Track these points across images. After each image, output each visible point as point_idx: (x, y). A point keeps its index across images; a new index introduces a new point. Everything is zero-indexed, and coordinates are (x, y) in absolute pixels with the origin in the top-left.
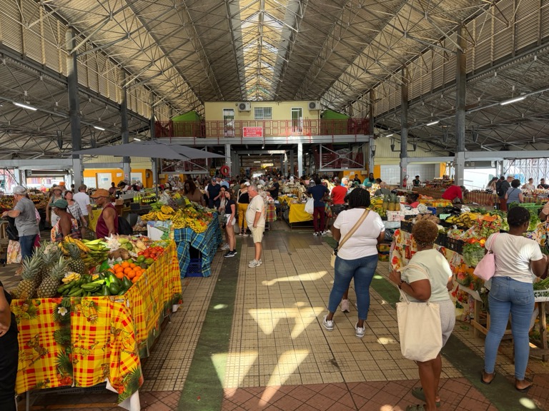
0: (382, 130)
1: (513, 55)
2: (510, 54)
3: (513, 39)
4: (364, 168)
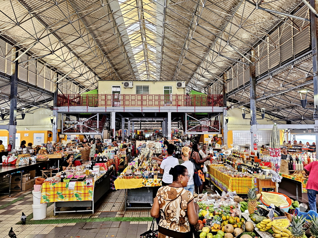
0: (233, 104)
4: (220, 132)
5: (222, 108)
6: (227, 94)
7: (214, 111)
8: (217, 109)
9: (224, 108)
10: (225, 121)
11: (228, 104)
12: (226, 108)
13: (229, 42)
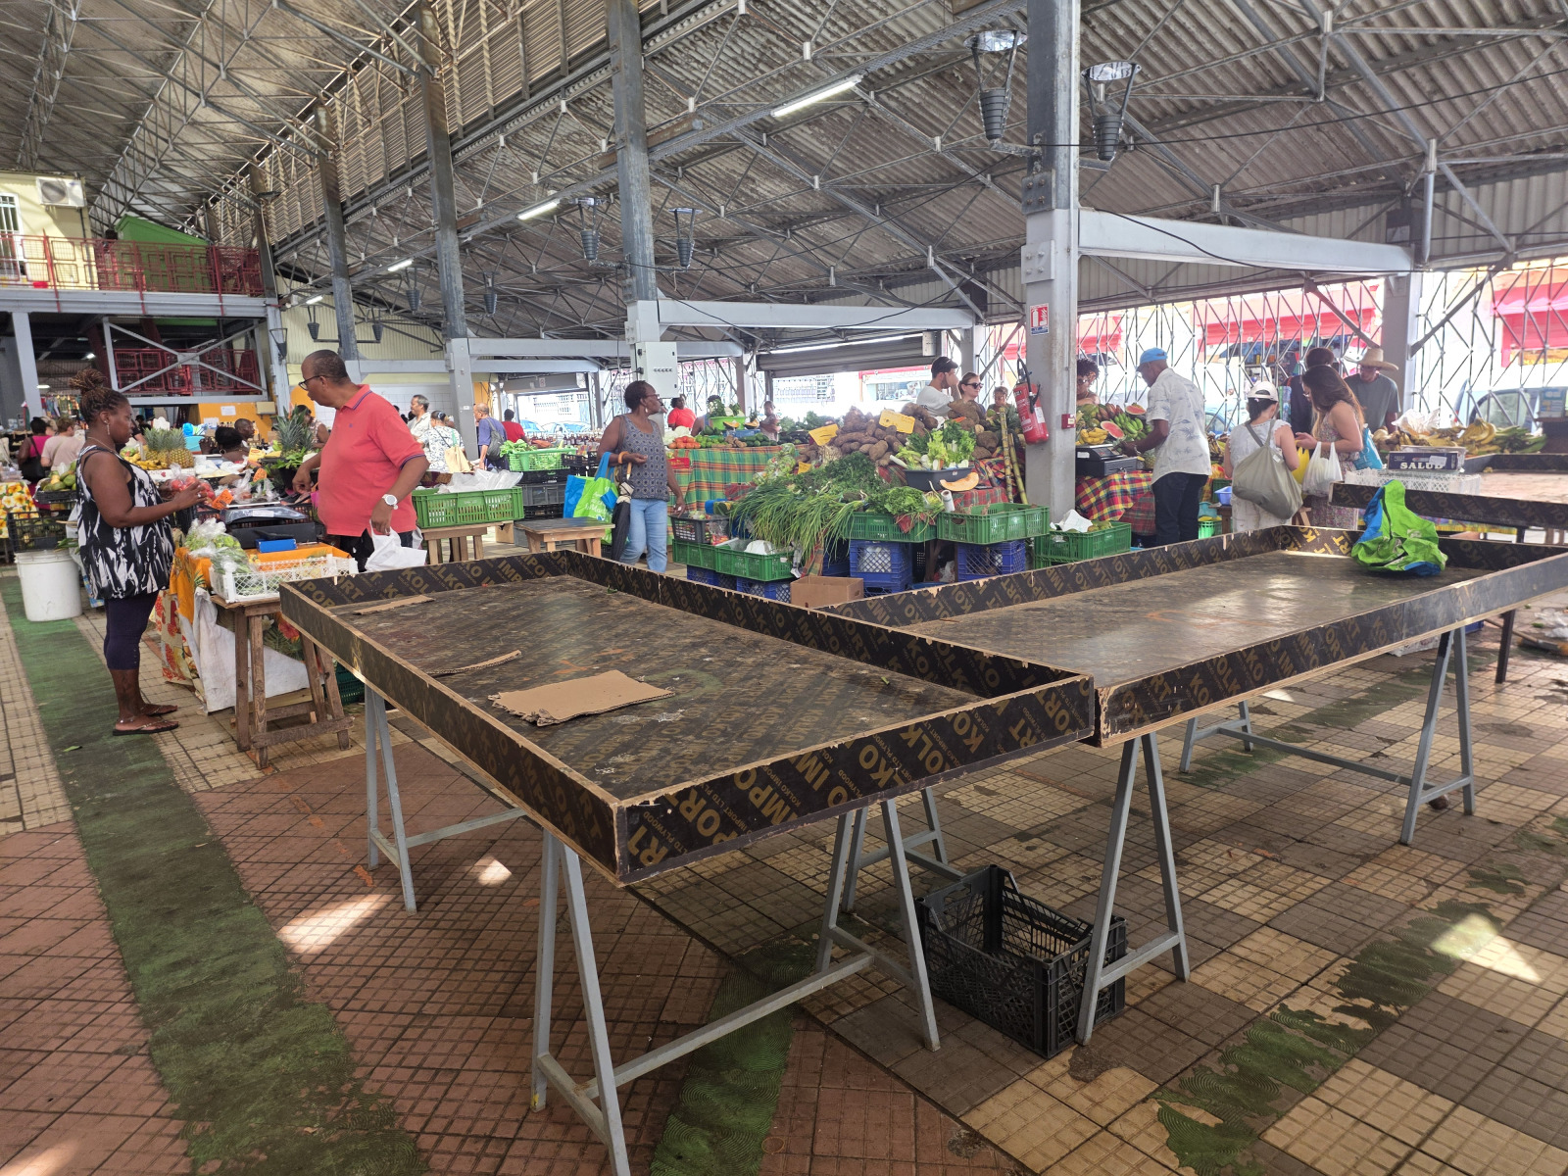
0: (295, 284)
1: (526, 95)
2: (519, 93)
3: (522, 54)
4: (265, 394)
5: (258, 301)
6: (273, 248)
7: (231, 312)
8: (239, 304)
9: (269, 300)
10: (275, 351)
11: (284, 286)
12: (275, 301)
13: (227, 71)
